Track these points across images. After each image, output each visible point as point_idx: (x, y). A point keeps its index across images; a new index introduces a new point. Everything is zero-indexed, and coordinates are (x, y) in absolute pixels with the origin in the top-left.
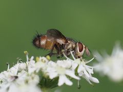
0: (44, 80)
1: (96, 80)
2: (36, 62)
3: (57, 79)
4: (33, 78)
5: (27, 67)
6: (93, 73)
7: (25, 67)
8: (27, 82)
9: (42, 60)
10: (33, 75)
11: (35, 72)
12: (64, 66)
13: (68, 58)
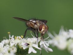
0: (20, 50)
1: (51, 50)
2: (15, 39)
4: (13, 49)
6: (49, 46)
8: (9, 52)
11: (14, 45)
12: (32, 42)
13: (34, 37)
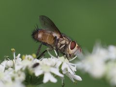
0: (30, 77)
1: (79, 78)
2: (22, 60)
3: (42, 76)
4: (19, 75)
5: (14, 65)
6: (76, 71)
7: (12, 65)
8: (13, 79)
9: (28, 58)
10: (20, 72)
11: (21, 70)
12: (49, 64)
13: (52, 56)
